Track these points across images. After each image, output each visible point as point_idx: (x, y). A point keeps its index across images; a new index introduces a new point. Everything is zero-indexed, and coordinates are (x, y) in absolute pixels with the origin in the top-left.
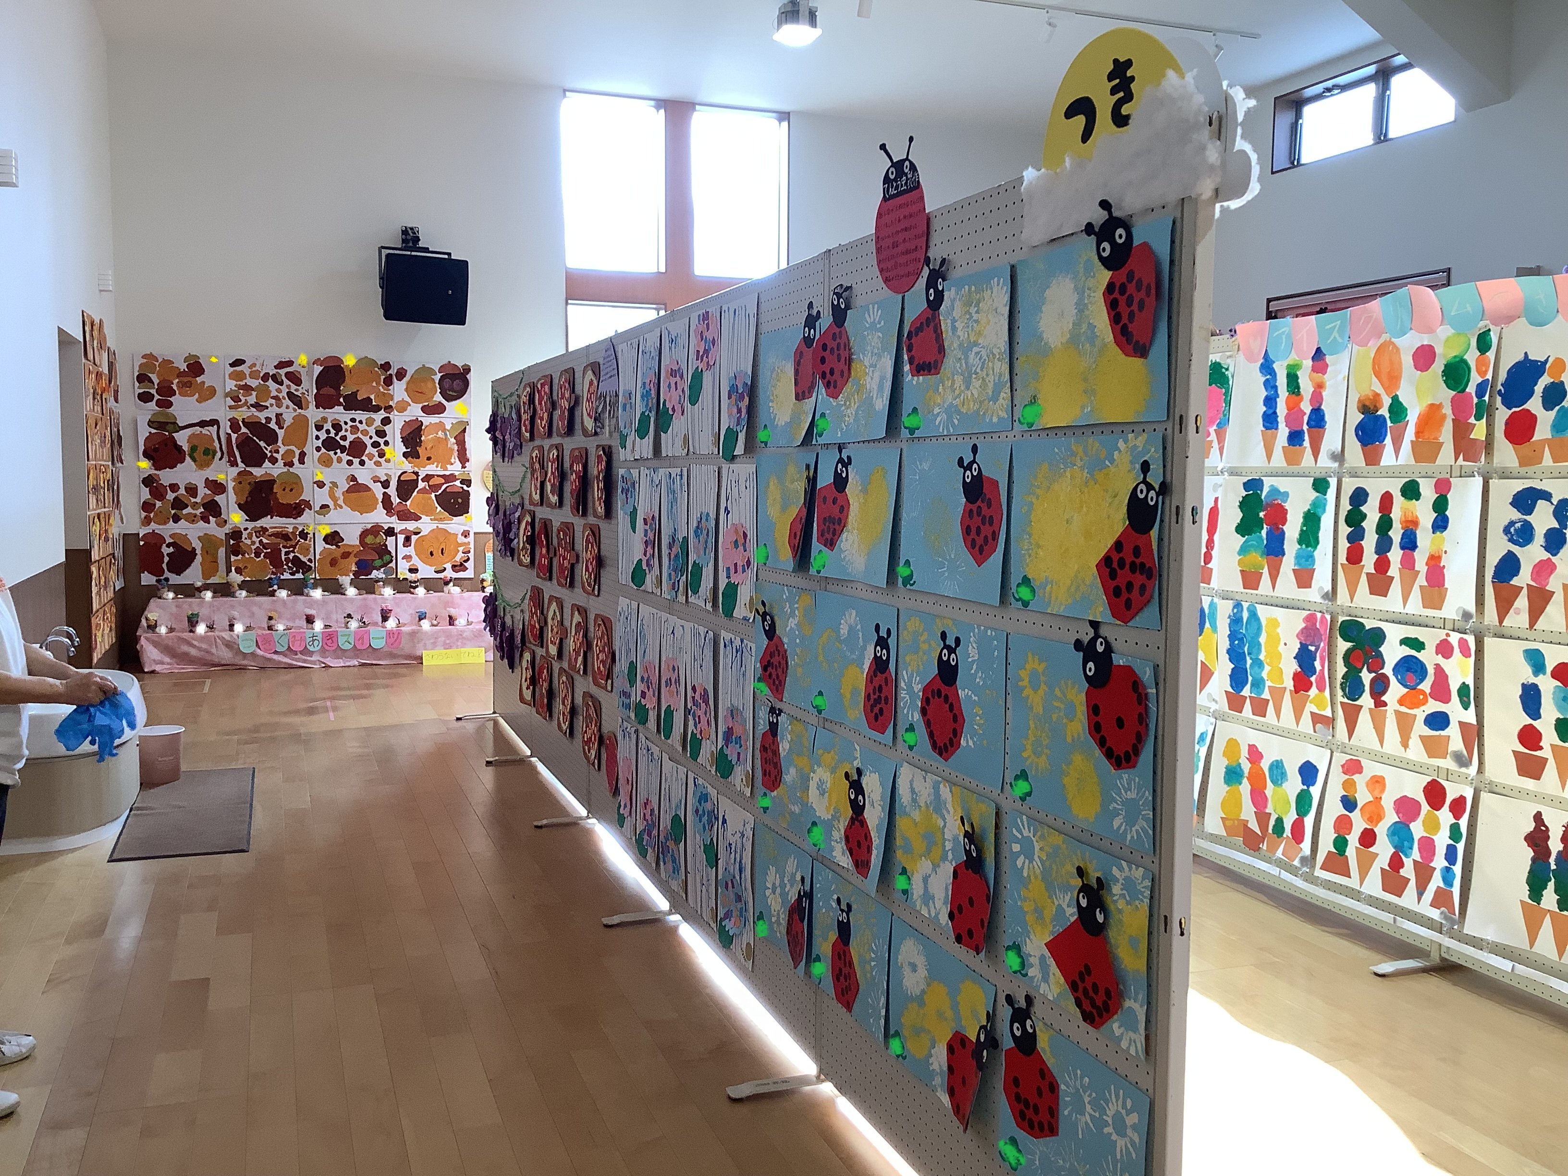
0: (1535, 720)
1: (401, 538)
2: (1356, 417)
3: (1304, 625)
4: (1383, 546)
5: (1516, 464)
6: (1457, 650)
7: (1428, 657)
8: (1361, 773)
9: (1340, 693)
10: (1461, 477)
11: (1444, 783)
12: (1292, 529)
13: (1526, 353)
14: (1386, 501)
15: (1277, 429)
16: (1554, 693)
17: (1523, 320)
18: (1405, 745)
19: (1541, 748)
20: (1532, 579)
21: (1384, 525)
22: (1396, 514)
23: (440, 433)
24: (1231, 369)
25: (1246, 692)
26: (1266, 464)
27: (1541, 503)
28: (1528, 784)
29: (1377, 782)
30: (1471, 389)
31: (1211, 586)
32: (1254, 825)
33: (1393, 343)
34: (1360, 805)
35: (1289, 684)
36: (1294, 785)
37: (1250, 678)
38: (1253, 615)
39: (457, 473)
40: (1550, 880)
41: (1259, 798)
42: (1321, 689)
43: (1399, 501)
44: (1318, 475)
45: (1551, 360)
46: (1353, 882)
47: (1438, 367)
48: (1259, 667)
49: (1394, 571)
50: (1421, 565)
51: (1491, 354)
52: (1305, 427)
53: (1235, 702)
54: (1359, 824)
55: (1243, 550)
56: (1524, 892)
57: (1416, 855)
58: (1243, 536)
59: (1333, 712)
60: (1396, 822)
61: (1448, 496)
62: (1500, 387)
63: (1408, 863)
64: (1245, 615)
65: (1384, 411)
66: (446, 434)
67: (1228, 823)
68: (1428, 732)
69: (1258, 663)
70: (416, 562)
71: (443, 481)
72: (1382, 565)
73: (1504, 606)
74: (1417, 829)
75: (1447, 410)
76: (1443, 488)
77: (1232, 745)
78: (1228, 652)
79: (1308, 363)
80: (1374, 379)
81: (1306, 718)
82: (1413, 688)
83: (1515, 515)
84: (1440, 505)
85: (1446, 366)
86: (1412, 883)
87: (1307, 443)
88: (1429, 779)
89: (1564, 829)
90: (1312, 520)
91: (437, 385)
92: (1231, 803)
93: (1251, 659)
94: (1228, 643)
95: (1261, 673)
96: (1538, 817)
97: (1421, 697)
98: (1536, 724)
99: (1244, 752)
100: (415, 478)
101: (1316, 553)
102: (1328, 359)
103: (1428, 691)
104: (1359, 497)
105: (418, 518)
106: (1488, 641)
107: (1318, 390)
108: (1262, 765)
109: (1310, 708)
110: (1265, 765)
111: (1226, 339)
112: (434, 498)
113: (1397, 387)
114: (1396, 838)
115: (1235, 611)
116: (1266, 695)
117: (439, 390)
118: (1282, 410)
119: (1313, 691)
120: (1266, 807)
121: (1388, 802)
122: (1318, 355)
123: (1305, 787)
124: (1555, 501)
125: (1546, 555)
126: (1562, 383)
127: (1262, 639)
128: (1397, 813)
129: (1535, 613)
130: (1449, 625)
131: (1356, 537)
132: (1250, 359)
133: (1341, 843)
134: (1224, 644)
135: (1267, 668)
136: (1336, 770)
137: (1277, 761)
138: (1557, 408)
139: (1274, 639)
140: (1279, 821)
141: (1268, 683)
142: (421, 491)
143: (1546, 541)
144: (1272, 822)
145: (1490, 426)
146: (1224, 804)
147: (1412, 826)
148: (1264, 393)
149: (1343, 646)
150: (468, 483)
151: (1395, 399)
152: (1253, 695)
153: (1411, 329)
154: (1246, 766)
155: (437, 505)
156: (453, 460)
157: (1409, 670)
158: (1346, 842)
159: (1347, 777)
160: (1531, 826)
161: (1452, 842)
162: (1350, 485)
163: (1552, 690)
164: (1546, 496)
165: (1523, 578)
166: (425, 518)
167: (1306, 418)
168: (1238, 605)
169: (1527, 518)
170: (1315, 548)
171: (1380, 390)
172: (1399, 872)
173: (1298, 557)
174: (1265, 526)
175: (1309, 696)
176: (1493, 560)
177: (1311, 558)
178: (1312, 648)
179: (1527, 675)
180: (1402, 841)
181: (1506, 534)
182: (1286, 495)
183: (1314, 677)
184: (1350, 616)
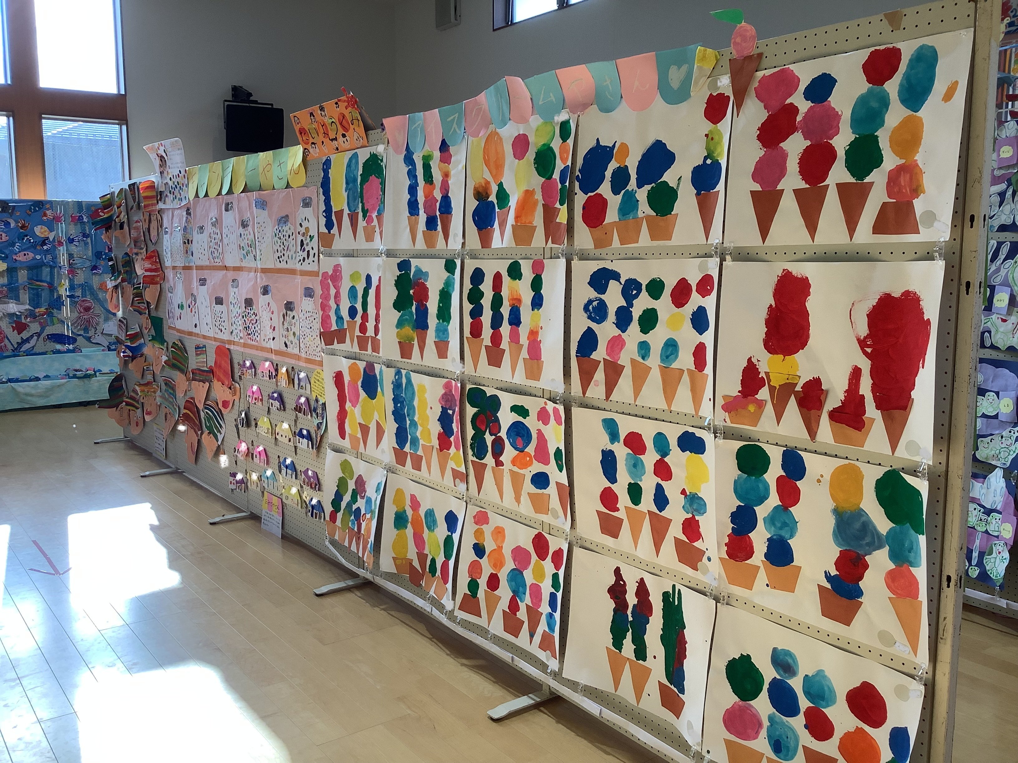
0: (613, 484)
2: (473, 204)
3: (443, 391)
4: (496, 322)
5: (592, 246)
6: (552, 418)
7: (531, 423)
8: (487, 524)
9: (470, 452)
10: (551, 258)
11: (547, 536)
12: (433, 305)
13: (598, 140)
14: (498, 278)
15: (418, 215)
16: (626, 460)
17: (595, 106)
18: (518, 500)
19: (618, 510)
20: (608, 354)
21: (497, 302)
22: (505, 293)
24: (384, 160)
25: (407, 448)
26: (413, 247)
27: (612, 283)
28: (608, 541)
29: (499, 532)
30: (556, 176)
31: (380, 355)
32: (416, 564)
33: (497, 133)
34: (487, 552)
35: (435, 443)
36: (442, 530)
37: (409, 437)
38: (409, 381)
40: (628, 631)
41: (419, 541)
42: (457, 448)
43: (506, 279)
44: (448, 257)
45: (617, 145)
46: (482, 621)
47: (531, 155)
48: (415, 428)
49: (505, 344)
50: (524, 340)
51: (570, 141)
52: (438, 213)
53: (400, 457)
54: (487, 570)
55: (400, 324)
56: (608, 639)
57: (528, 600)
58: (400, 312)
59: (466, 468)
60: (514, 569)
61: (542, 276)
62: (578, 173)
63: (522, 606)
64: (404, 381)
65: (493, 198)
67: (399, 562)
68: (533, 490)
69: (414, 424)
72: (496, 339)
73: (586, 380)
74: (529, 576)
75: (539, 196)
76: (538, 267)
77: (399, 493)
78: (394, 413)
79: (437, 154)
80: (485, 168)
81: (449, 473)
82: (522, 451)
83: (592, 294)
84: (537, 284)
85: (537, 153)
86: (526, 626)
87: (439, 228)
88: (536, 532)
89: (637, 584)
90: (445, 296)
92: (399, 544)
93: (409, 420)
94: (393, 405)
95: (416, 433)
96: (617, 572)
97: (528, 459)
98: (613, 487)
99: (408, 502)
101: (449, 327)
102: (452, 149)
103: (533, 454)
104: (478, 276)
106: (576, 411)
107: (445, 179)
108: (420, 512)
109: (451, 464)
110: (422, 512)
111: (379, 133)
113: (502, 175)
114: (513, 583)
115: (397, 377)
116: (420, 452)
118: (421, 198)
119: (453, 450)
120: (424, 549)
121: (507, 552)
122: (444, 147)
123: (450, 534)
124: (623, 281)
125: (617, 332)
126: (626, 166)
127: (416, 403)
128: (514, 560)
129: (610, 386)
130: (547, 395)
131: (476, 313)
132: (397, 151)
133: (473, 586)
134: (390, 407)
135: (420, 428)
136: (470, 520)
137: (430, 509)
138: (623, 192)
139: (423, 402)
140: (433, 561)
141: (421, 442)
143: (617, 319)
144: (428, 563)
145: (571, 210)
146: (395, 546)
147: (525, 573)
148: (408, 183)
149: (470, 411)
151: (500, 185)
152: (412, 451)
153: (510, 119)
154: (409, 513)
157: (518, 434)
158: (477, 586)
159: (478, 527)
160: (612, 580)
161: (553, 591)
162: (471, 266)
163: (625, 457)
164: (616, 276)
165: (600, 354)
167: (438, 204)
168: (398, 373)
169: (602, 297)
170: (449, 322)
171: (490, 178)
172: (516, 615)
173: (438, 330)
174: (414, 303)
175: (450, 454)
176: (576, 336)
177: (445, 331)
178: (450, 412)
179: (604, 442)
180: (518, 586)
181: (586, 312)
182: (426, 274)
183: (453, 437)
184: (475, 384)
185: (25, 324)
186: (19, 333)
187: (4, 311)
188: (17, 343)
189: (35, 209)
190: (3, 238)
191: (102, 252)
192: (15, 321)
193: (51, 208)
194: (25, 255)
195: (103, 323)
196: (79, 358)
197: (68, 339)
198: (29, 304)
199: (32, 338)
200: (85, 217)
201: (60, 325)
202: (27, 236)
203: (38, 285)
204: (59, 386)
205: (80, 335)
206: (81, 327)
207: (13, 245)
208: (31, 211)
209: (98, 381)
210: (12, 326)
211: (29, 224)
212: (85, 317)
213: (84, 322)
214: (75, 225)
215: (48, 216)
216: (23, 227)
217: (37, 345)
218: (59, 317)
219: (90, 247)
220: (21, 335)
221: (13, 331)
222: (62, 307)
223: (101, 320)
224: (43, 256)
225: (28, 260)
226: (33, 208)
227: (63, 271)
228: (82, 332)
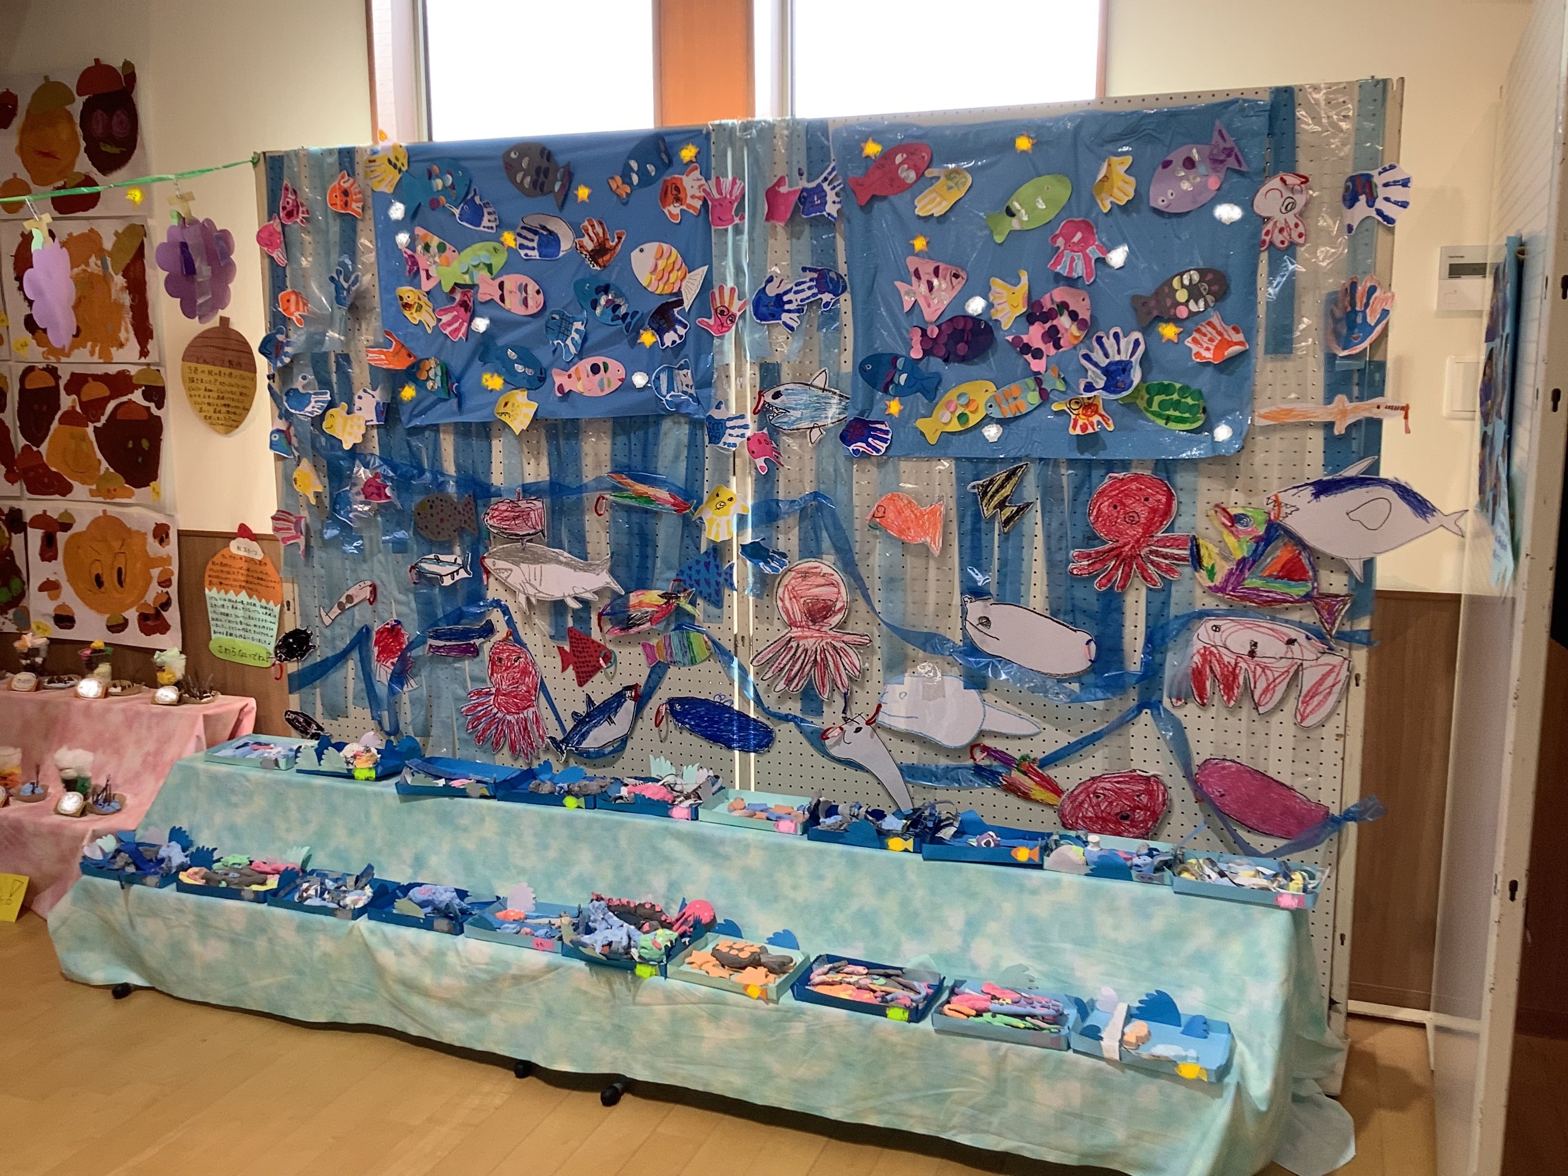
1: (35, 536)
23: (93, 260)
39: (133, 370)
66: (104, 266)
70: (69, 597)
71: (104, 391)
91: (79, 130)
100: (52, 383)
105: (65, 489)
112: (92, 436)
117: (83, 144)
142: (70, 418)
150: (156, 394)
155: (99, 456)
156: (123, 335)
166: (80, 490)
185: (599, 646)
186: (582, 680)
187: (531, 591)
188: (575, 714)
189: (643, 173)
190: (530, 302)
191: (896, 357)
192: (570, 630)
193: (703, 163)
194: (595, 369)
195: (880, 676)
196: (671, 846)
197: (740, 729)
198: (612, 572)
199: (620, 705)
200: (831, 196)
201: (714, 666)
202: (606, 289)
203: (640, 496)
204: (517, 979)
205: (786, 718)
206: (789, 682)
207: (562, 329)
208: (630, 184)
209: (670, 998)
210: (561, 650)
211: (619, 238)
212: (809, 643)
213: (802, 668)
214: (794, 235)
215: (689, 201)
216: (600, 252)
217: (635, 735)
218: (714, 630)
219: (849, 332)
220: (588, 687)
221: (564, 669)
222: (727, 592)
223: (876, 665)
224: (664, 377)
225: (607, 391)
226: (634, 165)
227: (731, 440)
228: (794, 707)
